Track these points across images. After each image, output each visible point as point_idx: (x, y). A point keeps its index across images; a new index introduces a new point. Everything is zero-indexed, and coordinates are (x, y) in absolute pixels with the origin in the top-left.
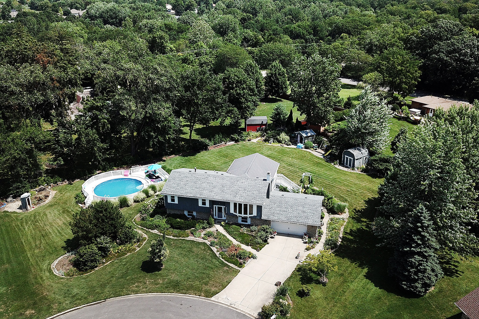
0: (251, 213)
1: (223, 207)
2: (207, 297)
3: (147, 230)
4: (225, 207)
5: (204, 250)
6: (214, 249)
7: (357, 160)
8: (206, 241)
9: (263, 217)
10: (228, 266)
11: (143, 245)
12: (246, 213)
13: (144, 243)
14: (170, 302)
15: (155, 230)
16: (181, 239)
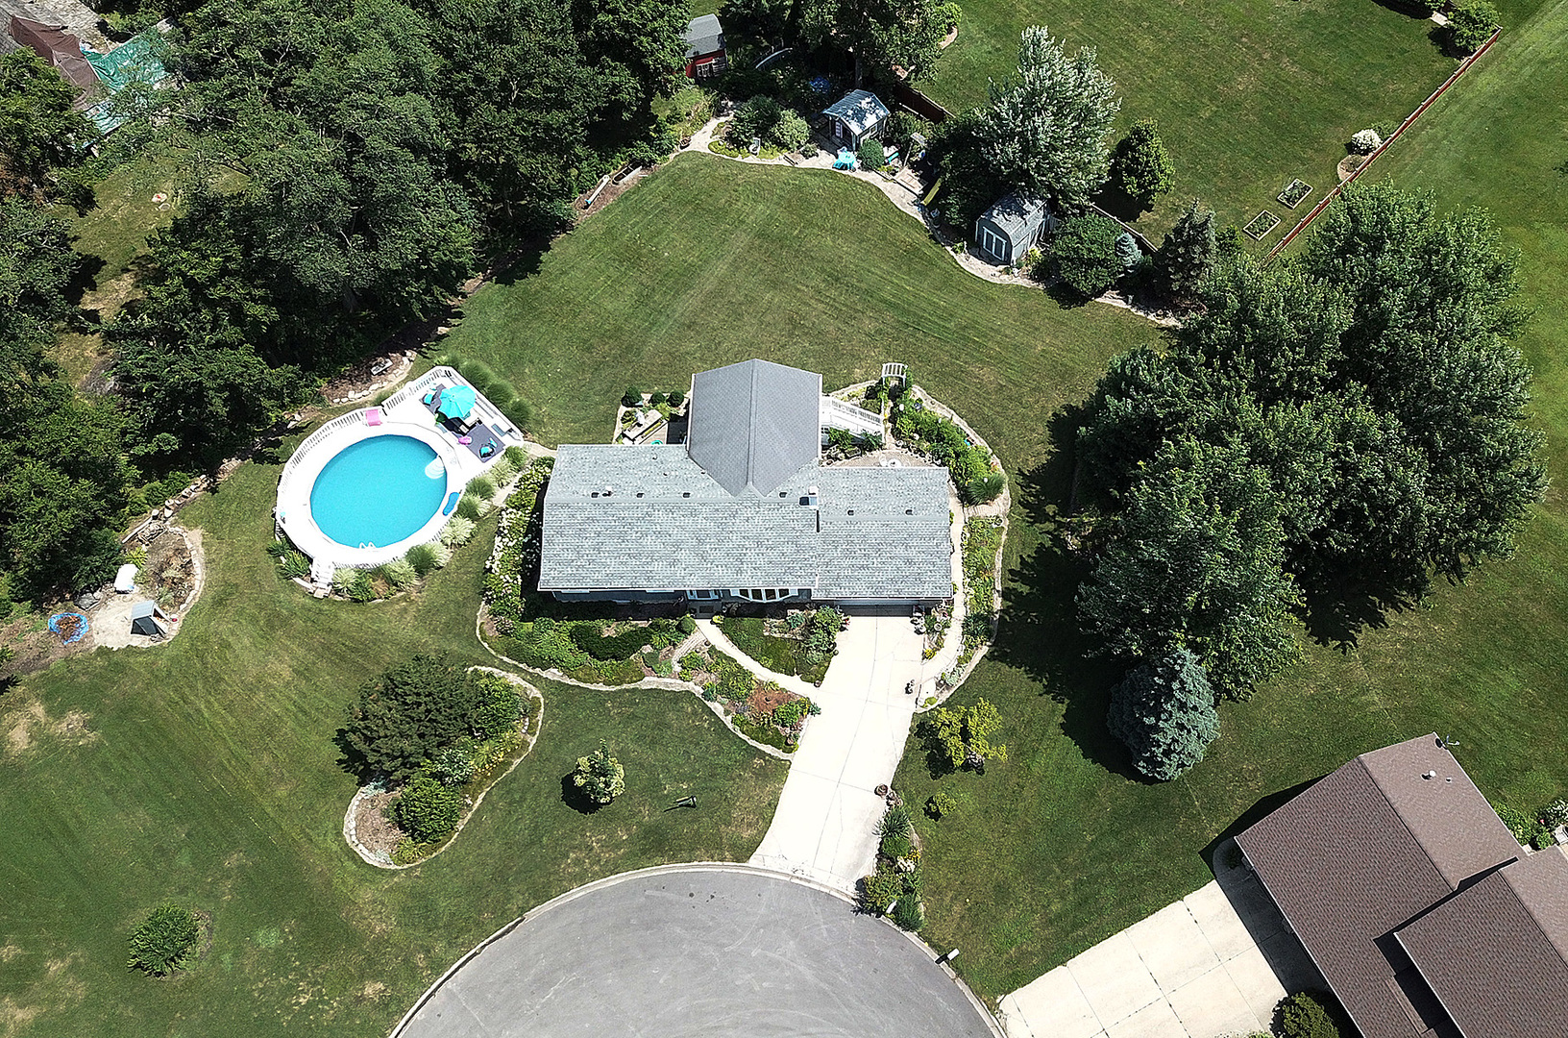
2: (738, 861)
3: (531, 671)
5: (695, 713)
6: (715, 708)
8: (690, 686)
9: (816, 597)
10: (762, 754)
11: (540, 723)
13: (540, 717)
14: (665, 894)
15: (552, 670)
16: (627, 691)
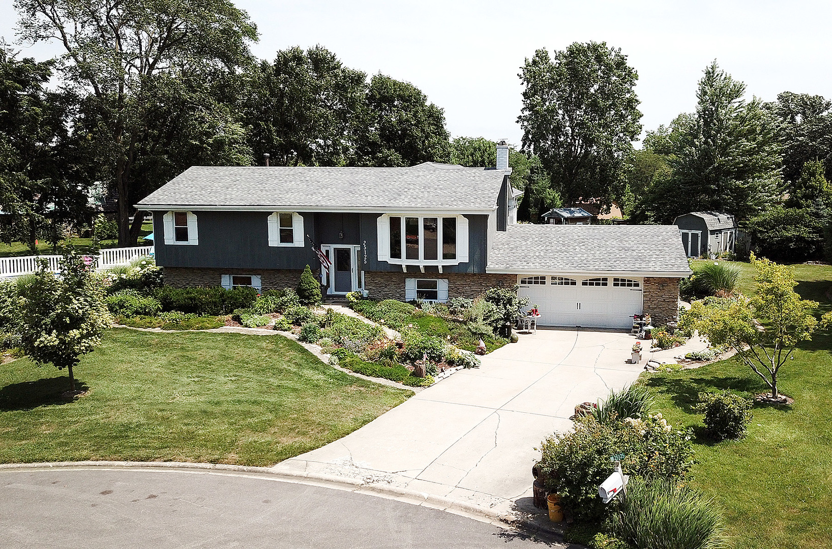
0: (450, 255)
1: (354, 249)
4: (358, 247)
7: (713, 232)
9: (493, 266)
12: (431, 254)
